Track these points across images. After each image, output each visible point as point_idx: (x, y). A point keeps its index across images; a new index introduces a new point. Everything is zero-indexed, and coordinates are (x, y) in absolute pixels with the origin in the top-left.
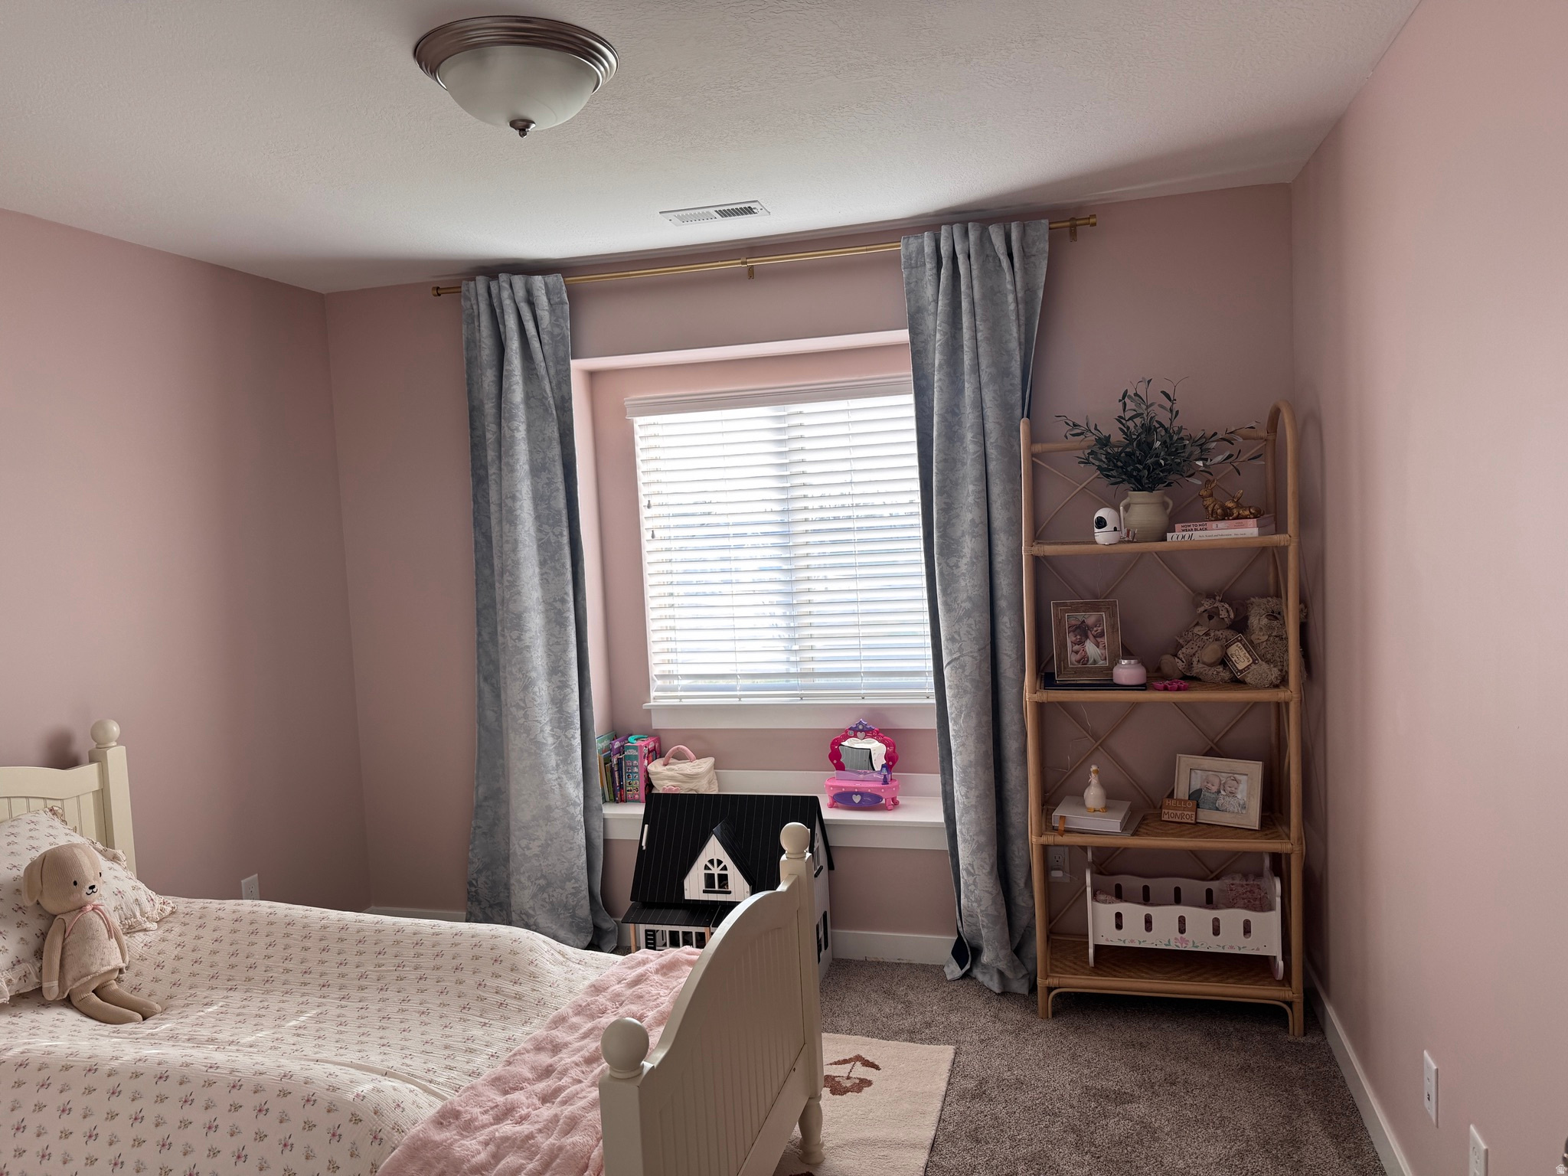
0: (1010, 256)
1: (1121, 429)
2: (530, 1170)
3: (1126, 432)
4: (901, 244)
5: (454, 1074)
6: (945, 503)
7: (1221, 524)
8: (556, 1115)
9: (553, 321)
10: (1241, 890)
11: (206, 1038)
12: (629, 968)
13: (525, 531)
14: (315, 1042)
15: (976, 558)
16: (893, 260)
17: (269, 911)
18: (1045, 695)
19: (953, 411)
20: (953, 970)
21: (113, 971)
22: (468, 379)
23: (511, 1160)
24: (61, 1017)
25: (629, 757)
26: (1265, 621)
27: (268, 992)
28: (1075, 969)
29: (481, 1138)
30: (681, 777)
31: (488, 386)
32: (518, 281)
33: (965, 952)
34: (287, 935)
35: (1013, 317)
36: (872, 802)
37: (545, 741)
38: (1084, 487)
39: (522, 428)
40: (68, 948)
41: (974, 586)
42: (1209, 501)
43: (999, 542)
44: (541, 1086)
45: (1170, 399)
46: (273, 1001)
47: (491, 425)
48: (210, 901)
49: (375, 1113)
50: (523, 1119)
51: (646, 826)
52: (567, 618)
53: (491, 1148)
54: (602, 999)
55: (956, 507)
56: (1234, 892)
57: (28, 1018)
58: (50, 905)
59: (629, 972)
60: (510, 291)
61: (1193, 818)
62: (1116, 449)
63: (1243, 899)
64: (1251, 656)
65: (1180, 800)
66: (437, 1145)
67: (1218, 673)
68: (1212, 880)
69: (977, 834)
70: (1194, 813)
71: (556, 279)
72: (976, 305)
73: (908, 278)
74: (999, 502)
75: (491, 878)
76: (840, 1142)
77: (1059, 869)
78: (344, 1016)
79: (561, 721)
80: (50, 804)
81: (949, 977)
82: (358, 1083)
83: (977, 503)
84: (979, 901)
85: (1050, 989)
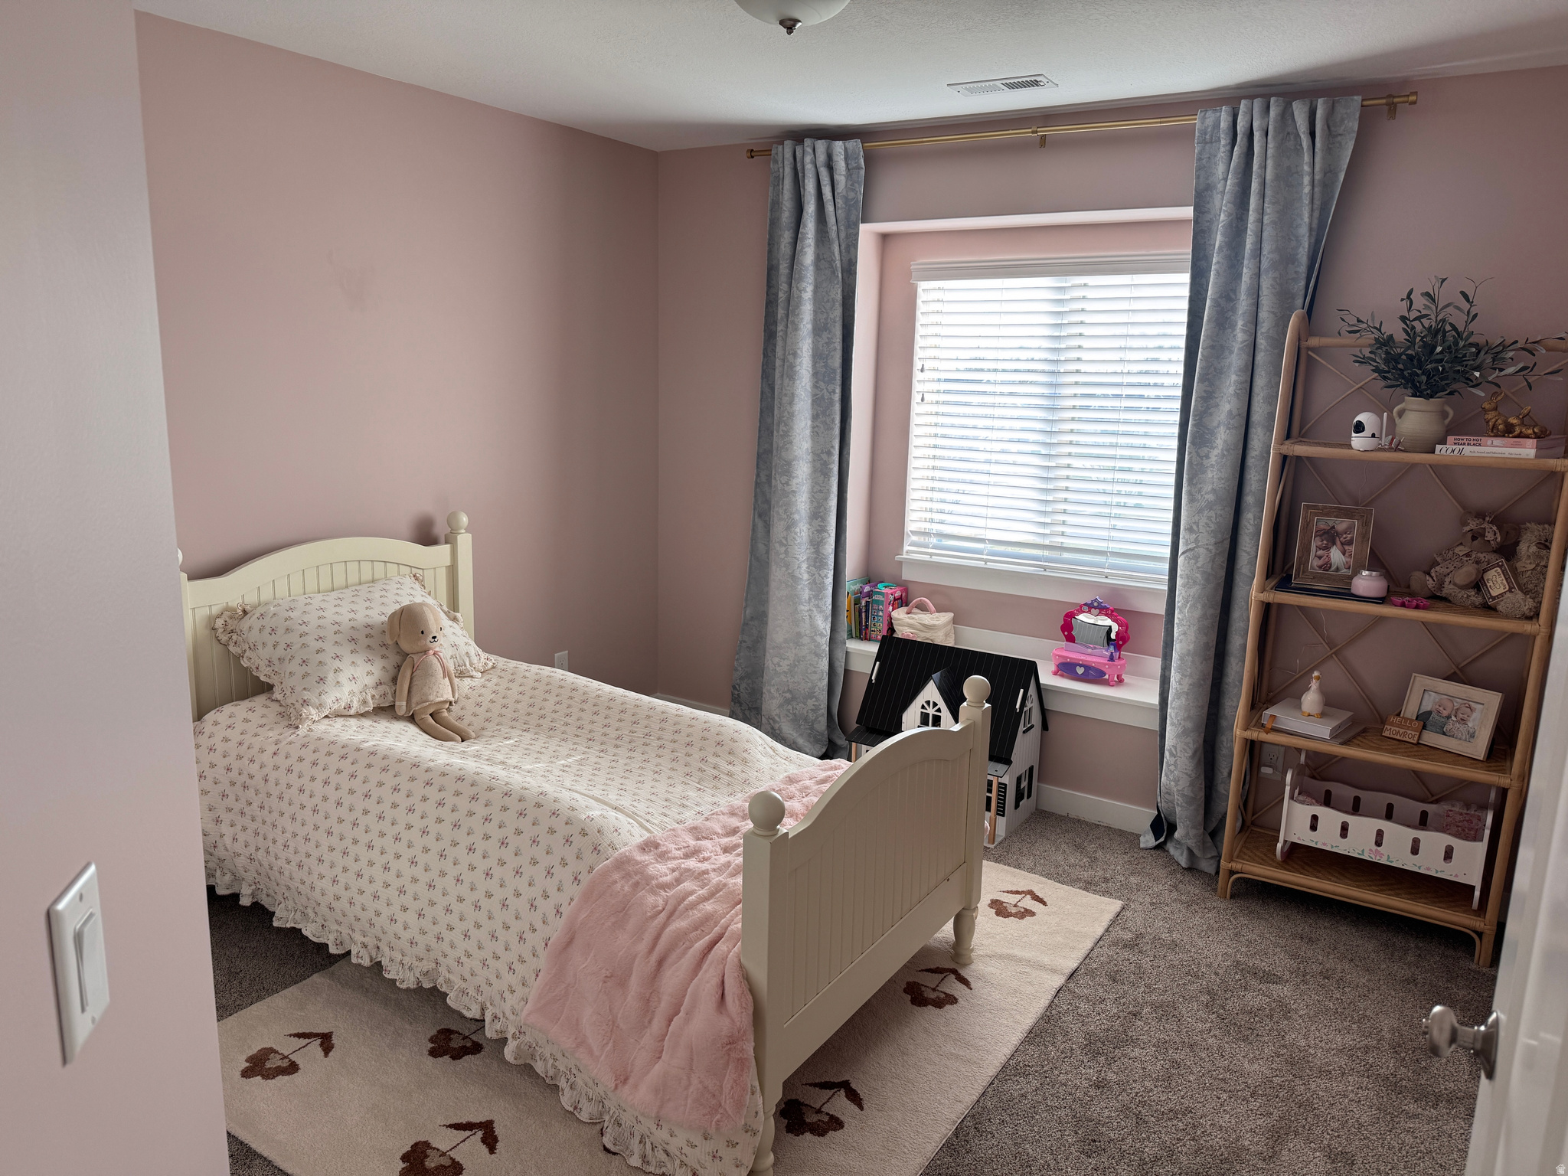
0: (1312, 135)
1: (1404, 329)
2: (699, 895)
3: (1411, 333)
4: (1197, 117)
5: (666, 819)
6: (1205, 391)
7: (1497, 441)
8: (729, 862)
9: (848, 186)
10: (1458, 818)
11: (499, 761)
12: (822, 770)
13: (802, 387)
14: (574, 778)
15: (1228, 450)
16: (1188, 133)
17: (562, 677)
18: (1272, 596)
19: (1228, 295)
20: (1148, 840)
21: (445, 702)
22: (769, 239)
23: (688, 885)
24: (405, 728)
25: (878, 602)
26: (1534, 549)
27: (550, 737)
28: (1262, 860)
29: (670, 866)
30: (919, 626)
31: (785, 247)
32: (821, 146)
33: (1163, 827)
34: (571, 698)
35: (1306, 201)
36: (1094, 676)
37: (801, 577)
38: (1361, 387)
39: (810, 289)
40: (415, 679)
41: (1220, 479)
42: (1490, 415)
43: (1256, 437)
44: (725, 841)
45: (1468, 300)
46: (553, 744)
47: (783, 284)
48: (521, 663)
49: (598, 832)
50: (705, 859)
51: (878, 663)
52: (831, 469)
53: (676, 874)
54: (792, 788)
55: (1216, 396)
56: (1450, 819)
57: (383, 725)
58: (405, 646)
59: (821, 772)
60: (813, 156)
61: (1416, 739)
62: (1399, 350)
63: (1458, 826)
64: (1508, 583)
65: (1406, 719)
66: (637, 863)
67: (1468, 596)
68: (1431, 803)
69: (1184, 720)
70: (1418, 734)
71: (855, 145)
72: (1267, 186)
73: (1200, 153)
74: (1262, 395)
75: (751, 686)
76: (989, 952)
77: (1270, 766)
78: (599, 764)
79: (817, 561)
80: (414, 571)
81: (1142, 846)
82: (591, 809)
83: (1237, 395)
84: (1177, 781)
85: (1232, 872)
